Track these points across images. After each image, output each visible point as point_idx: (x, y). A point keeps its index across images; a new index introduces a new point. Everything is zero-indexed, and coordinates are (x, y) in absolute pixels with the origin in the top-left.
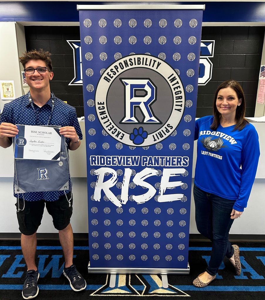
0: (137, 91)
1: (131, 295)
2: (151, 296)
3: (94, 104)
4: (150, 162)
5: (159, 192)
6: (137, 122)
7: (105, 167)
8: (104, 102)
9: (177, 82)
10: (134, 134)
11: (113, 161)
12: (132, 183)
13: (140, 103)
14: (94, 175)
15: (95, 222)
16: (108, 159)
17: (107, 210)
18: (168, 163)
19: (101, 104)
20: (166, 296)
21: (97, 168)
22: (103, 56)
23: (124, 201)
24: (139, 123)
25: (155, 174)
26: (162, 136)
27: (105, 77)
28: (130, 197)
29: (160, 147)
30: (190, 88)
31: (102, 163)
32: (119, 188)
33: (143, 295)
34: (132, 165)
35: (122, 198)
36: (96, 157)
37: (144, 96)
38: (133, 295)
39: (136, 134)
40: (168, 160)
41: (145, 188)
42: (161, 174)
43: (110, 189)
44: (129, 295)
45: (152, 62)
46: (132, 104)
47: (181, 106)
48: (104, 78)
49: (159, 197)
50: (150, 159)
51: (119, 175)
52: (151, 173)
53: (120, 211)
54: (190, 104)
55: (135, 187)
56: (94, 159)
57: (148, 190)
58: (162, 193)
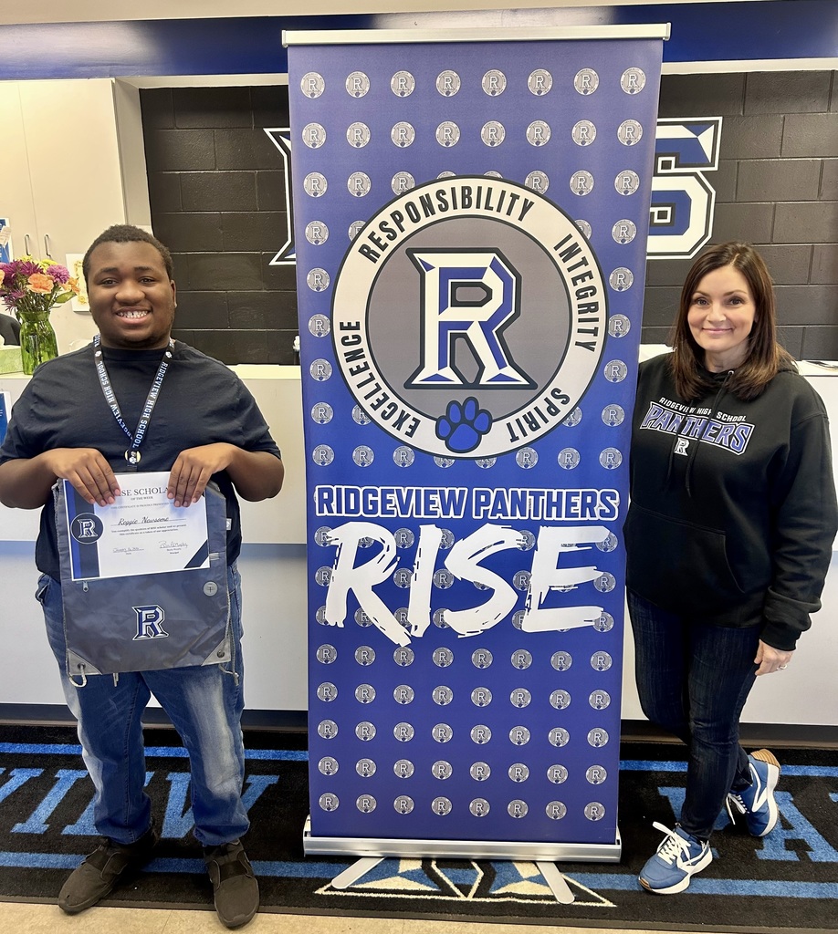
0: (461, 287)
1: (436, 897)
2: (496, 900)
3: (329, 330)
4: (500, 507)
5: (528, 602)
6: (458, 381)
7: (361, 519)
8: (358, 323)
9: (584, 258)
10: (449, 421)
11: (385, 502)
12: (441, 572)
13: (467, 325)
14: (325, 544)
15: (327, 692)
16: (370, 497)
17: (365, 655)
18: (554, 509)
19: (349, 327)
20: (543, 902)
21: (336, 522)
22: (359, 184)
23: (416, 627)
24: (465, 385)
25: (515, 545)
26: (535, 427)
27: (364, 246)
28: (435, 615)
29: (529, 459)
30: (623, 278)
31: (352, 507)
32: (404, 585)
33: (474, 897)
34: (443, 517)
35: (411, 619)
36: (334, 489)
37: (480, 304)
38: (443, 898)
39: (456, 418)
40: (555, 500)
41: (483, 586)
42: (533, 544)
43: (376, 589)
44: (429, 897)
45: (507, 200)
46: (444, 326)
47: (595, 332)
48: (361, 251)
49: (525, 616)
50: (500, 497)
51: (404, 546)
52: (502, 542)
53: (404, 658)
54: (622, 325)
55: (452, 583)
56: (326, 496)
57: (490, 592)
58: (535, 603)
